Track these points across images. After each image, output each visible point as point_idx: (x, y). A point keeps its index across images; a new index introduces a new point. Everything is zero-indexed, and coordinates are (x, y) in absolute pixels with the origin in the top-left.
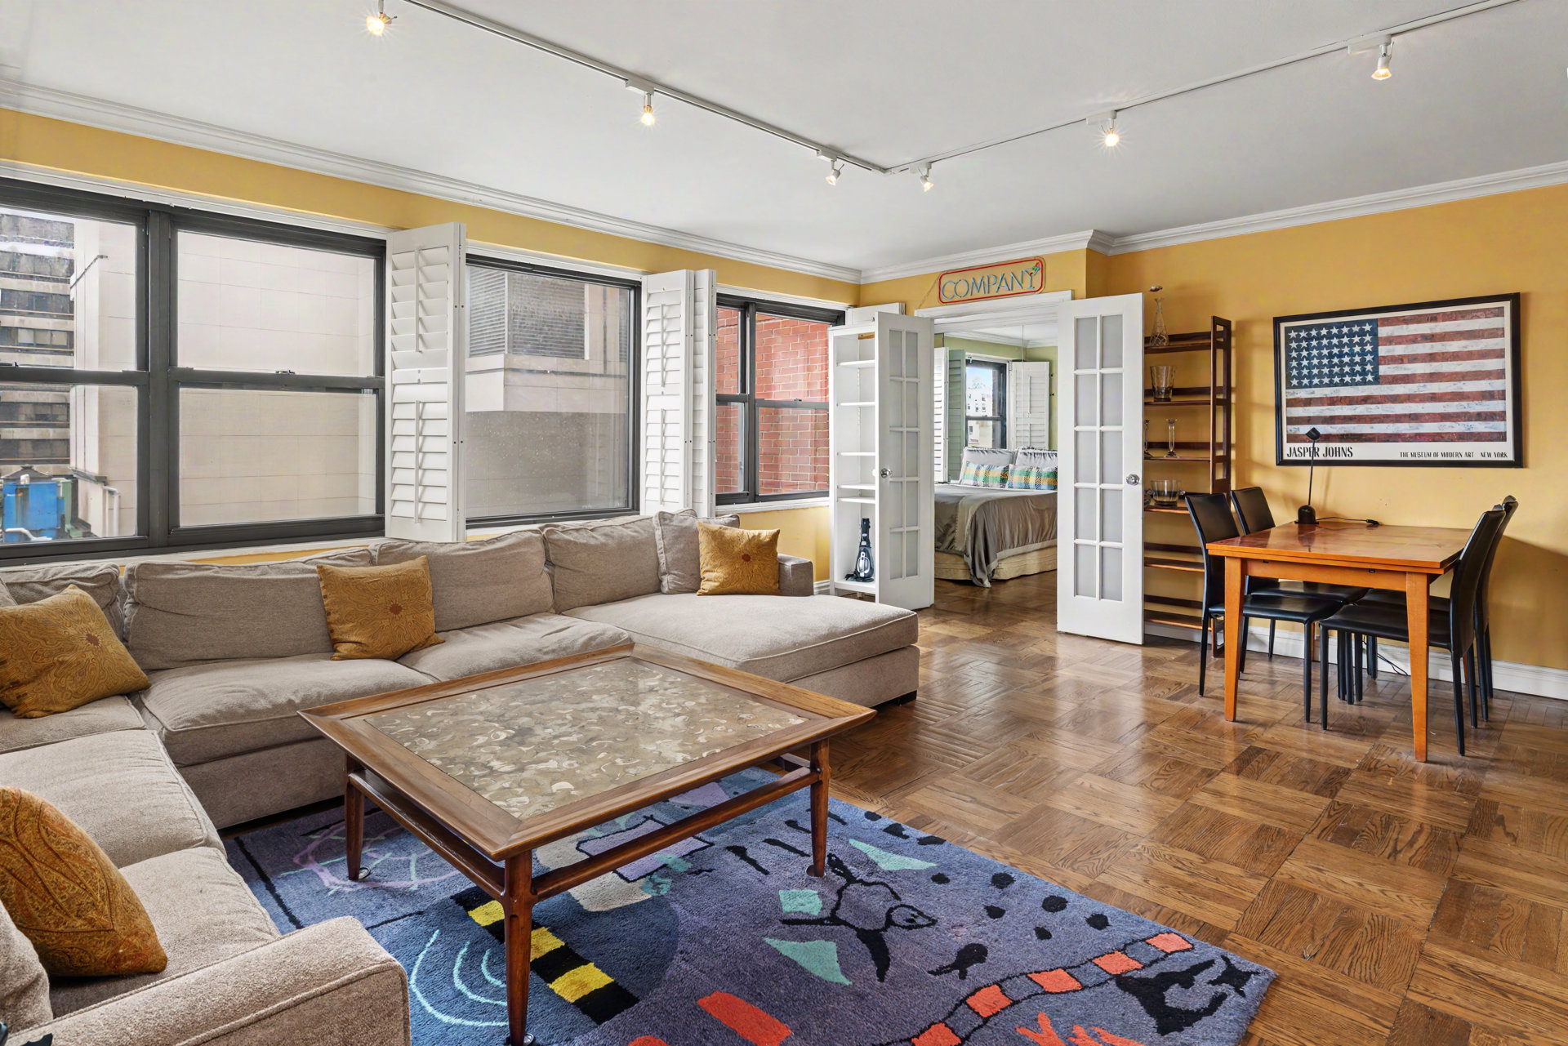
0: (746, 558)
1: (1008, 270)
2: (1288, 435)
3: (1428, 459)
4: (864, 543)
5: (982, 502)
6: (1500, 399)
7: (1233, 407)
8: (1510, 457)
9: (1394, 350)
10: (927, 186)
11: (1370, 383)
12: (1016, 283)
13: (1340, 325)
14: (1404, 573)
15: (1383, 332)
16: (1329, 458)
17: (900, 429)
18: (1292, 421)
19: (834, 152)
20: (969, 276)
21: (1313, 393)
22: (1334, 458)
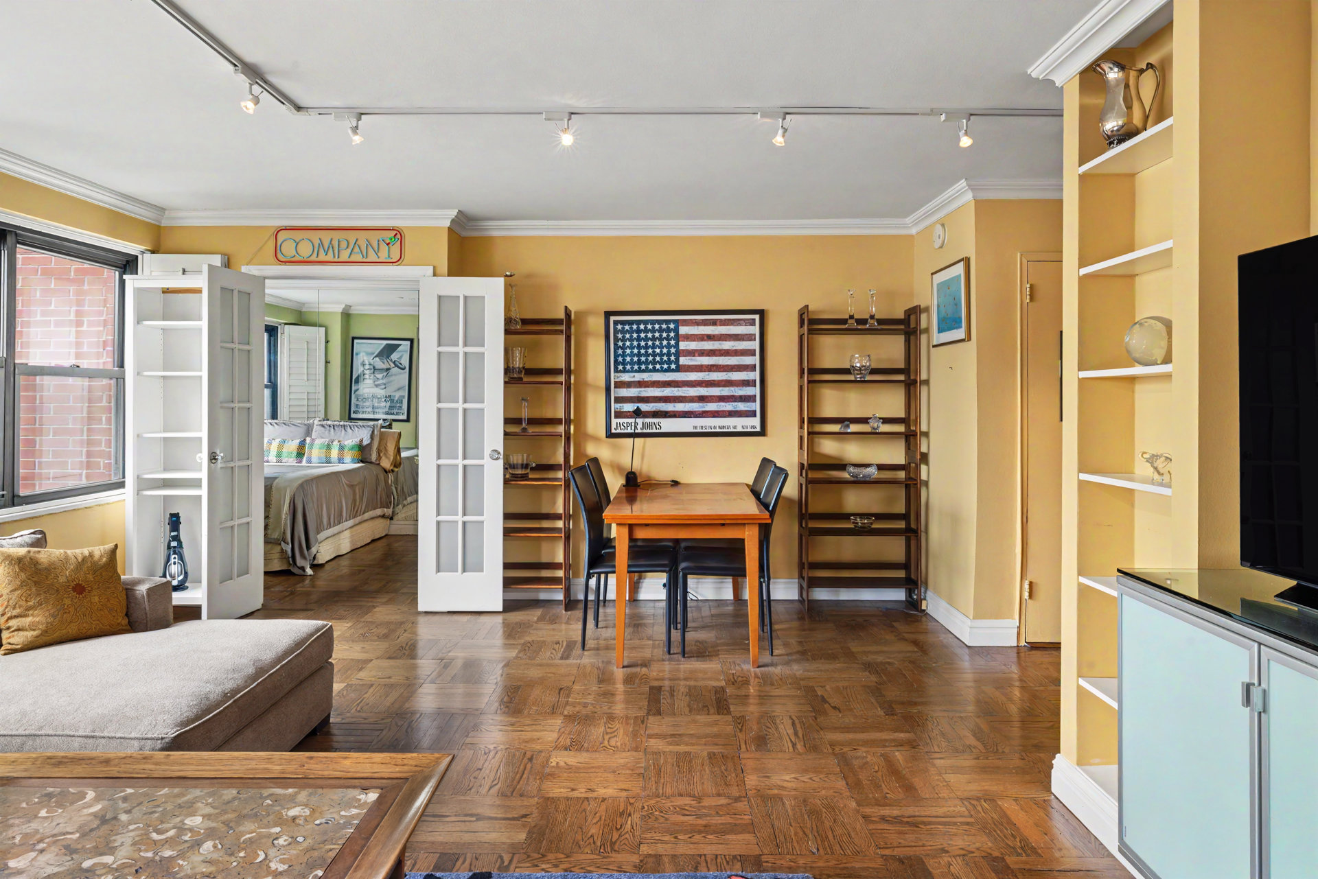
0: (79, 589)
1: (362, 236)
2: (615, 412)
3: (710, 430)
4: (174, 544)
5: (300, 482)
6: (752, 386)
7: (572, 386)
8: (758, 429)
9: (689, 345)
10: (357, 139)
11: (673, 371)
12: (371, 251)
13: (653, 322)
14: (744, 524)
15: (683, 330)
16: (645, 431)
17: (232, 405)
18: (619, 400)
19: (254, 73)
20: (315, 236)
21: (634, 376)
22: (648, 431)
